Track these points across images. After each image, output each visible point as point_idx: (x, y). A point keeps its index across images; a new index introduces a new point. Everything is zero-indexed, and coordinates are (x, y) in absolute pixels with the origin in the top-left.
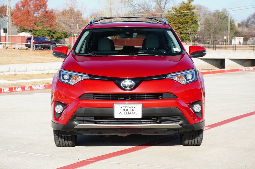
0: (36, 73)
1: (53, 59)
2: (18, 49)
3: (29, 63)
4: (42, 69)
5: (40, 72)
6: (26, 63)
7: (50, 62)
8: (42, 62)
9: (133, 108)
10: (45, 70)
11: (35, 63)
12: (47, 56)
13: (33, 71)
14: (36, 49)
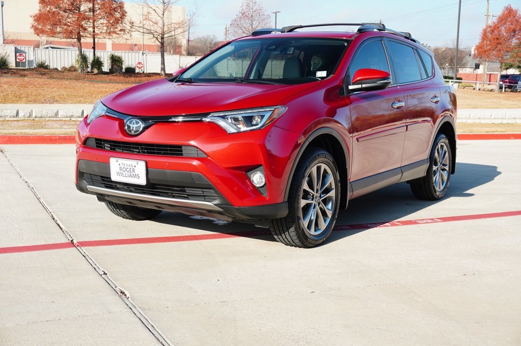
0: (483, 121)
1: (515, 105)
2: (479, 89)
3: (476, 108)
4: (493, 117)
5: (489, 121)
6: (474, 108)
7: (509, 108)
8: (496, 108)
9: (134, 167)
10: (498, 119)
11: (486, 108)
12: (513, 100)
13: (479, 118)
14: (505, 91)
